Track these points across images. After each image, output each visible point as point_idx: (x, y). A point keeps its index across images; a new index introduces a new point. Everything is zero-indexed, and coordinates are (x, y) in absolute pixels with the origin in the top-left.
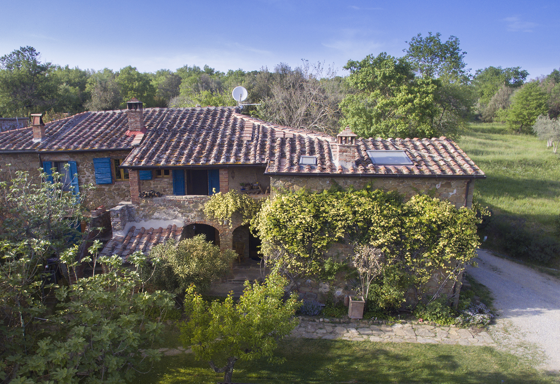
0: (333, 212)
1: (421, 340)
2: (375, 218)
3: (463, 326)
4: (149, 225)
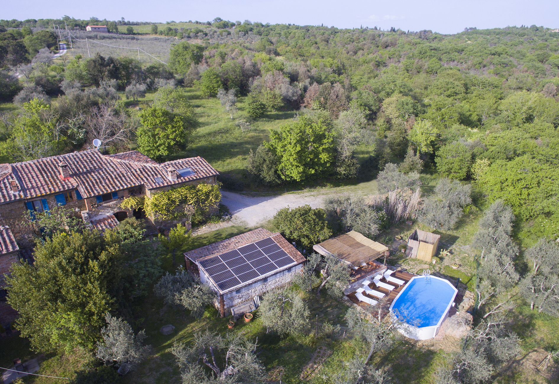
0: (174, 197)
2: (188, 195)
3: (223, 221)
4: (97, 218)
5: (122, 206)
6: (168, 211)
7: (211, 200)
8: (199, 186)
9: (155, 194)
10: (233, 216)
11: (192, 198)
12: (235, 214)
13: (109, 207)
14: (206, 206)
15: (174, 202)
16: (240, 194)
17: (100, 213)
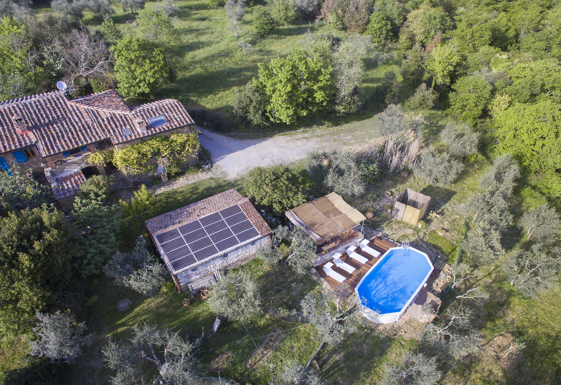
0: (145, 150)
1: (190, 182)
2: (161, 147)
3: (203, 172)
4: (64, 175)
5: (89, 162)
6: (140, 165)
7: (188, 150)
8: (172, 137)
9: (123, 149)
10: (214, 165)
11: (166, 150)
12: (218, 163)
13: (74, 163)
14: (183, 156)
15: (144, 155)
16: (228, 136)
17: (66, 170)
